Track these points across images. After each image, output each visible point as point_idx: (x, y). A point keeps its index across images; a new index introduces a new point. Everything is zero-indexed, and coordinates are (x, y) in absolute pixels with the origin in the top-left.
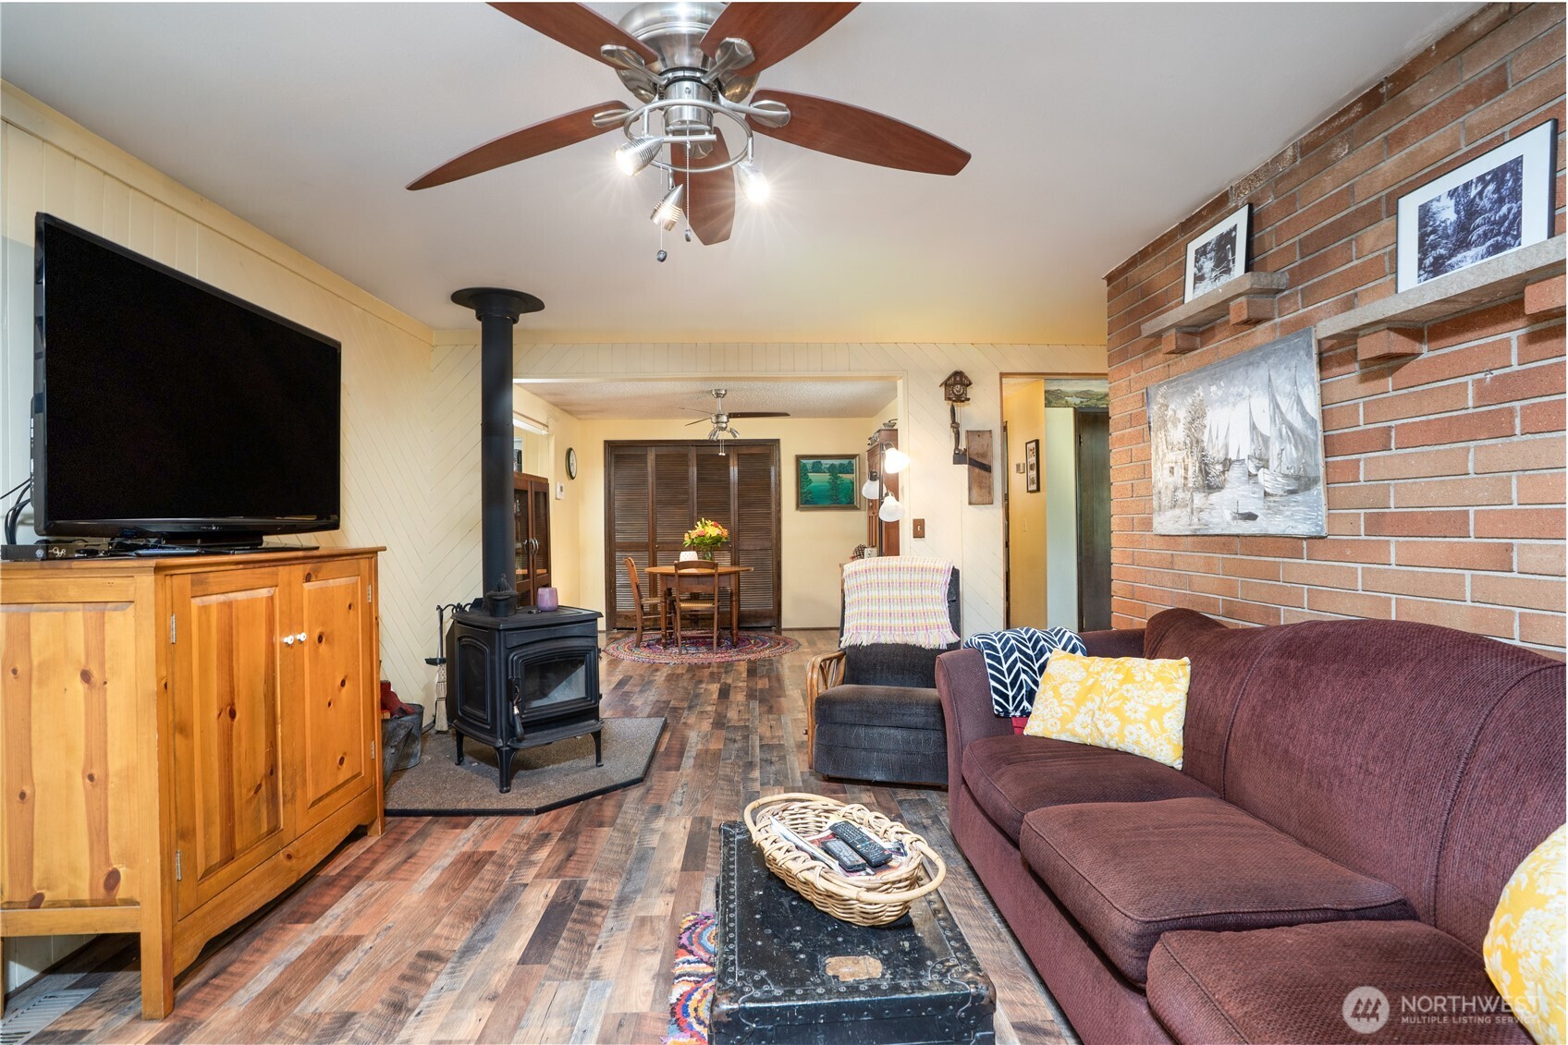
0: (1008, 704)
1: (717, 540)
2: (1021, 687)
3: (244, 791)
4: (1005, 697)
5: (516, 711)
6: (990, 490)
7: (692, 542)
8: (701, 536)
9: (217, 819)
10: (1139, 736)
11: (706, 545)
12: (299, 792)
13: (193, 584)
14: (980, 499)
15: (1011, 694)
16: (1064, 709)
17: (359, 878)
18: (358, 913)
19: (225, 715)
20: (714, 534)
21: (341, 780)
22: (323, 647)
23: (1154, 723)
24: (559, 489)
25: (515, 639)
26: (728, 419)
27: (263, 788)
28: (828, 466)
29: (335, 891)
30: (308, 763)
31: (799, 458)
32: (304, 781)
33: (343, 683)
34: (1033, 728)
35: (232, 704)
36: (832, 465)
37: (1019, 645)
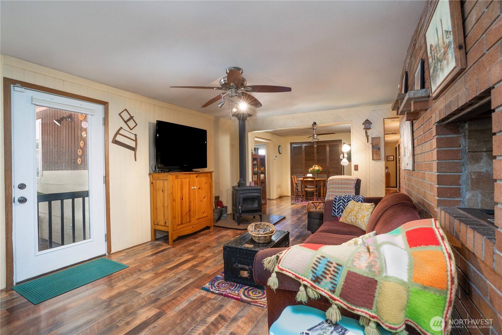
0: (335, 213)
1: (318, 170)
2: (340, 209)
3: (184, 213)
4: (335, 211)
5: (240, 208)
6: (380, 155)
7: (311, 172)
8: (314, 170)
9: (180, 217)
10: (359, 223)
11: (315, 172)
12: (195, 216)
13: (176, 177)
14: (376, 159)
15: (337, 211)
16: (346, 215)
17: (205, 235)
18: (202, 239)
19: (181, 199)
21: (204, 216)
22: (200, 190)
23: (362, 219)
24: (275, 157)
25: (241, 192)
26: (317, 136)
27: (188, 213)
29: (200, 236)
30: (197, 211)
32: (196, 214)
33: (204, 198)
34: (341, 220)
35: (182, 198)
37: (343, 199)
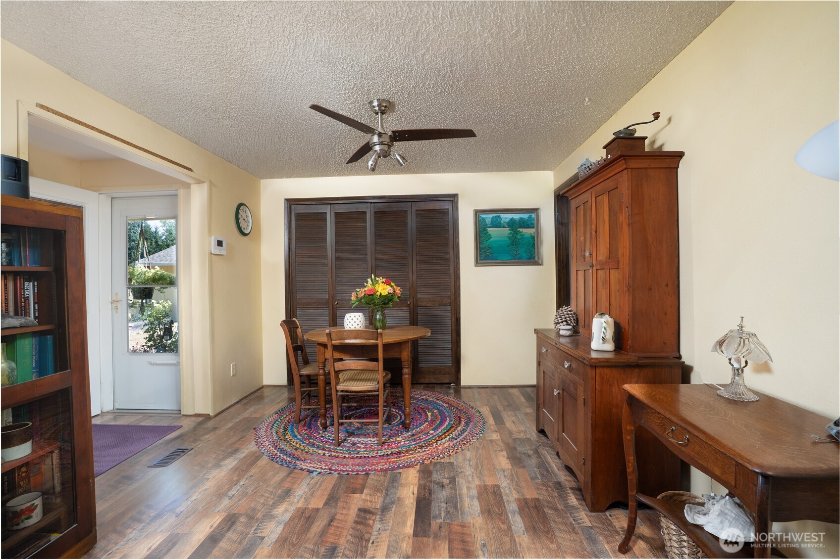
1: (388, 299)
7: (360, 301)
8: (371, 294)
11: (375, 305)
20: (385, 293)
24: (214, 244)
28: (507, 220)
31: (477, 213)
36: (512, 220)
